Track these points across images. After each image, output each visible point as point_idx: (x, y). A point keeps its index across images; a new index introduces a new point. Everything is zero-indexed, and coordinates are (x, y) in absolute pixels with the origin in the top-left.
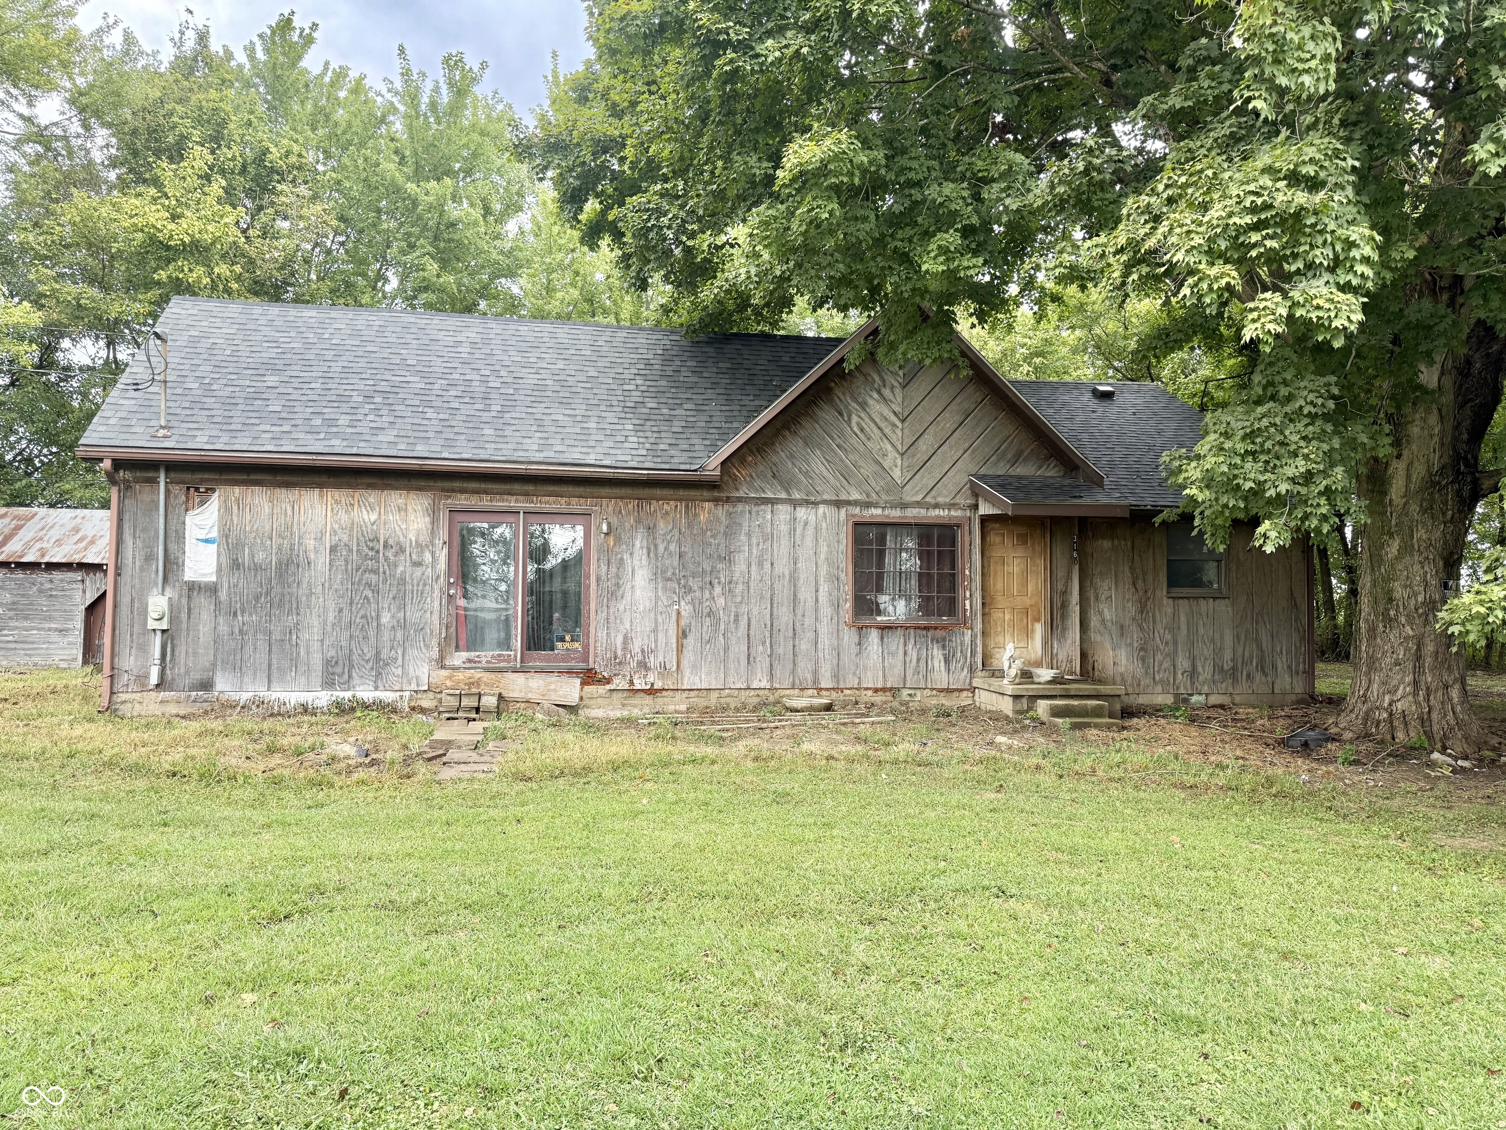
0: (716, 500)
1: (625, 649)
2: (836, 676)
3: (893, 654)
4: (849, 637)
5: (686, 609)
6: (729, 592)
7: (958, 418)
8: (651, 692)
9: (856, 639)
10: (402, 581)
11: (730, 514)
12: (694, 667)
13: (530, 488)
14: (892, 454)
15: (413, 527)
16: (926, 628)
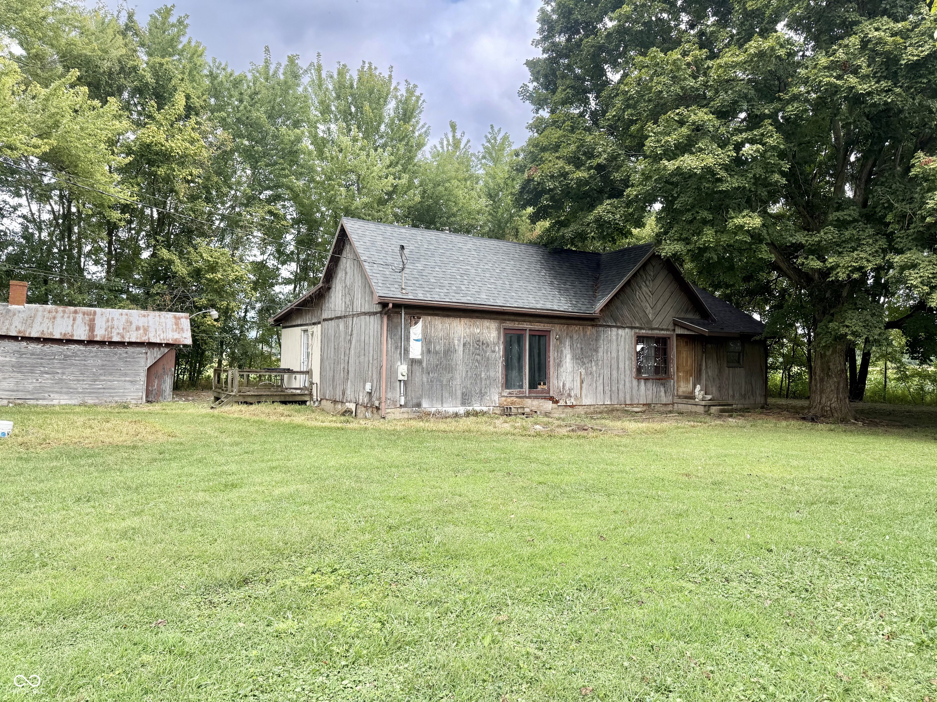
0: (593, 326)
1: (563, 388)
2: (631, 399)
3: (648, 390)
4: (635, 382)
5: (583, 371)
6: (597, 365)
7: (669, 294)
8: (572, 406)
9: (637, 384)
10: (488, 359)
11: (597, 331)
12: (586, 396)
13: (531, 319)
14: (649, 308)
15: (492, 335)
16: (659, 379)
